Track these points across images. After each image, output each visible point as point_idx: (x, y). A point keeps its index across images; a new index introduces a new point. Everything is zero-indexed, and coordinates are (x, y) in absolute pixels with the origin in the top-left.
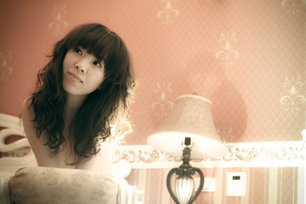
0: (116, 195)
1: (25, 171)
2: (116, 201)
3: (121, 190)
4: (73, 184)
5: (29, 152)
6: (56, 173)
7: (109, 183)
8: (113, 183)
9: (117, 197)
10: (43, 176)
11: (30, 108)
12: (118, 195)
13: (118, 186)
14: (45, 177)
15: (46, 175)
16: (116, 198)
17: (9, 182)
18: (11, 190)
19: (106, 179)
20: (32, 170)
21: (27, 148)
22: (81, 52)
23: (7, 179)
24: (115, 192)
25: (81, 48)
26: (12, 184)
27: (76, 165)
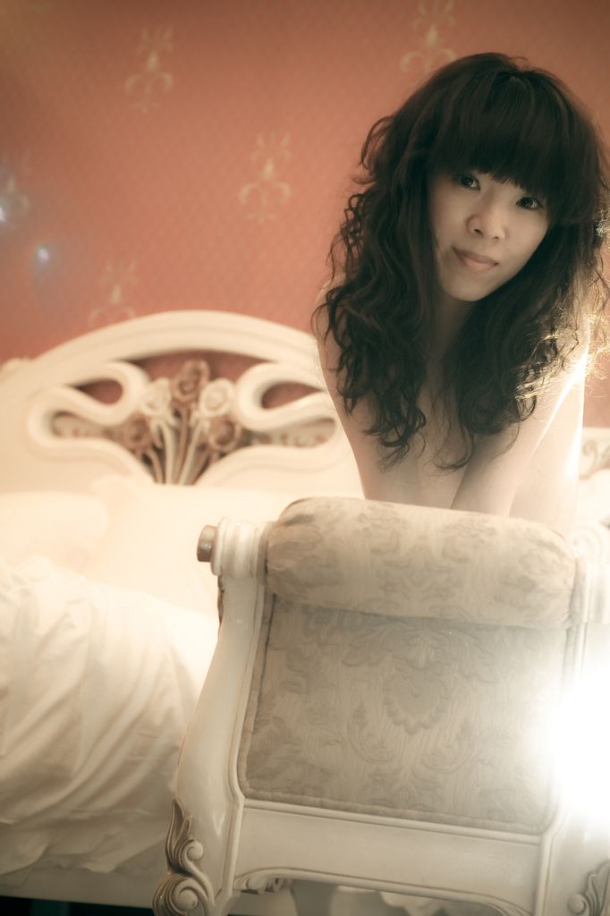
0: (570, 592)
1: (307, 509)
2: (567, 610)
3: (584, 578)
4: (444, 554)
5: (332, 433)
6: (398, 520)
7: (550, 556)
8: (561, 555)
9: (572, 597)
10: (360, 526)
11: (325, 338)
12: (573, 590)
13: (577, 566)
14: (366, 529)
15: (368, 524)
16: (567, 601)
17: (262, 538)
18: (266, 561)
19: (542, 544)
20: (328, 507)
21: (328, 421)
22: (477, 182)
23: (256, 530)
24: (565, 582)
25: (475, 173)
26: (271, 545)
27: (465, 467)
